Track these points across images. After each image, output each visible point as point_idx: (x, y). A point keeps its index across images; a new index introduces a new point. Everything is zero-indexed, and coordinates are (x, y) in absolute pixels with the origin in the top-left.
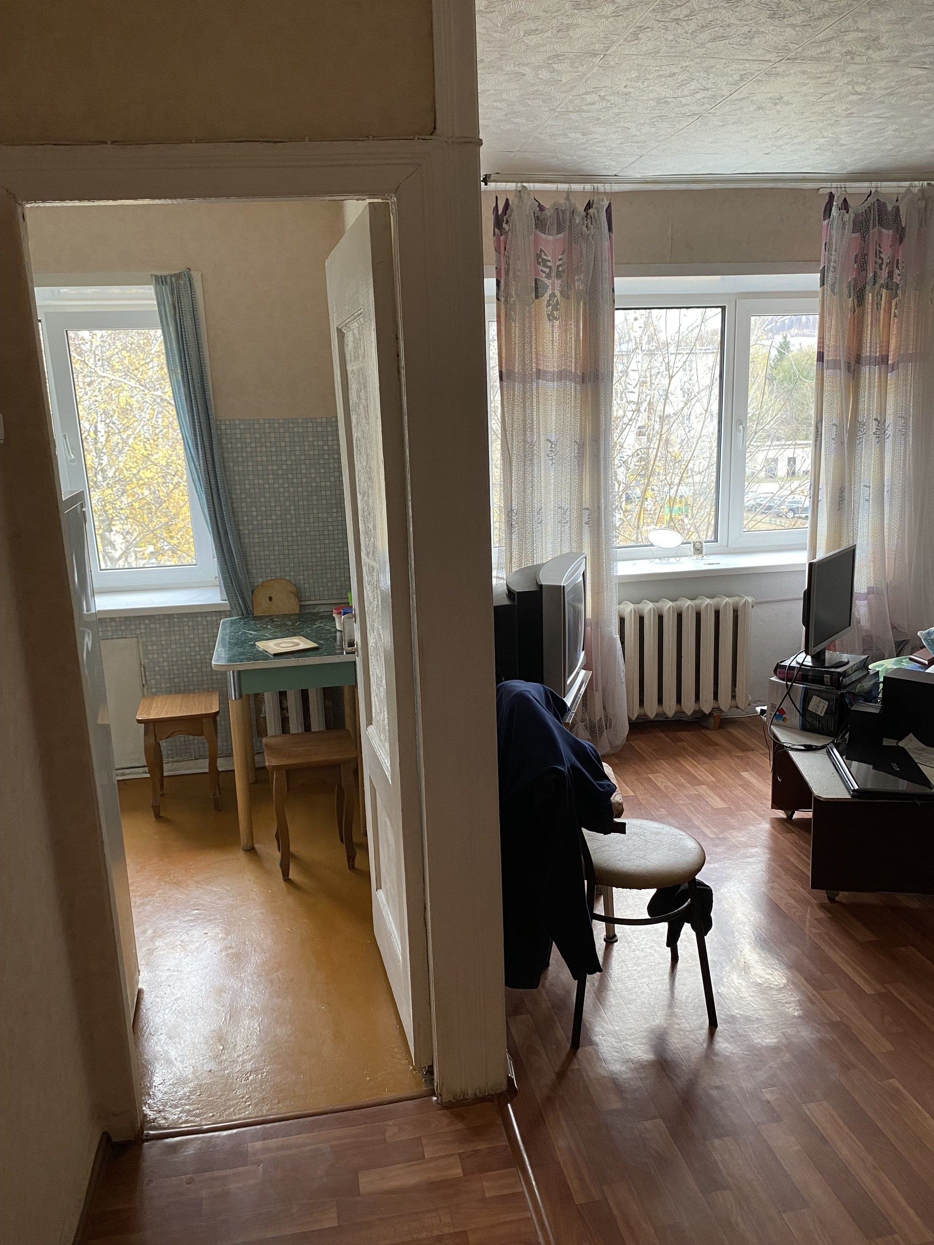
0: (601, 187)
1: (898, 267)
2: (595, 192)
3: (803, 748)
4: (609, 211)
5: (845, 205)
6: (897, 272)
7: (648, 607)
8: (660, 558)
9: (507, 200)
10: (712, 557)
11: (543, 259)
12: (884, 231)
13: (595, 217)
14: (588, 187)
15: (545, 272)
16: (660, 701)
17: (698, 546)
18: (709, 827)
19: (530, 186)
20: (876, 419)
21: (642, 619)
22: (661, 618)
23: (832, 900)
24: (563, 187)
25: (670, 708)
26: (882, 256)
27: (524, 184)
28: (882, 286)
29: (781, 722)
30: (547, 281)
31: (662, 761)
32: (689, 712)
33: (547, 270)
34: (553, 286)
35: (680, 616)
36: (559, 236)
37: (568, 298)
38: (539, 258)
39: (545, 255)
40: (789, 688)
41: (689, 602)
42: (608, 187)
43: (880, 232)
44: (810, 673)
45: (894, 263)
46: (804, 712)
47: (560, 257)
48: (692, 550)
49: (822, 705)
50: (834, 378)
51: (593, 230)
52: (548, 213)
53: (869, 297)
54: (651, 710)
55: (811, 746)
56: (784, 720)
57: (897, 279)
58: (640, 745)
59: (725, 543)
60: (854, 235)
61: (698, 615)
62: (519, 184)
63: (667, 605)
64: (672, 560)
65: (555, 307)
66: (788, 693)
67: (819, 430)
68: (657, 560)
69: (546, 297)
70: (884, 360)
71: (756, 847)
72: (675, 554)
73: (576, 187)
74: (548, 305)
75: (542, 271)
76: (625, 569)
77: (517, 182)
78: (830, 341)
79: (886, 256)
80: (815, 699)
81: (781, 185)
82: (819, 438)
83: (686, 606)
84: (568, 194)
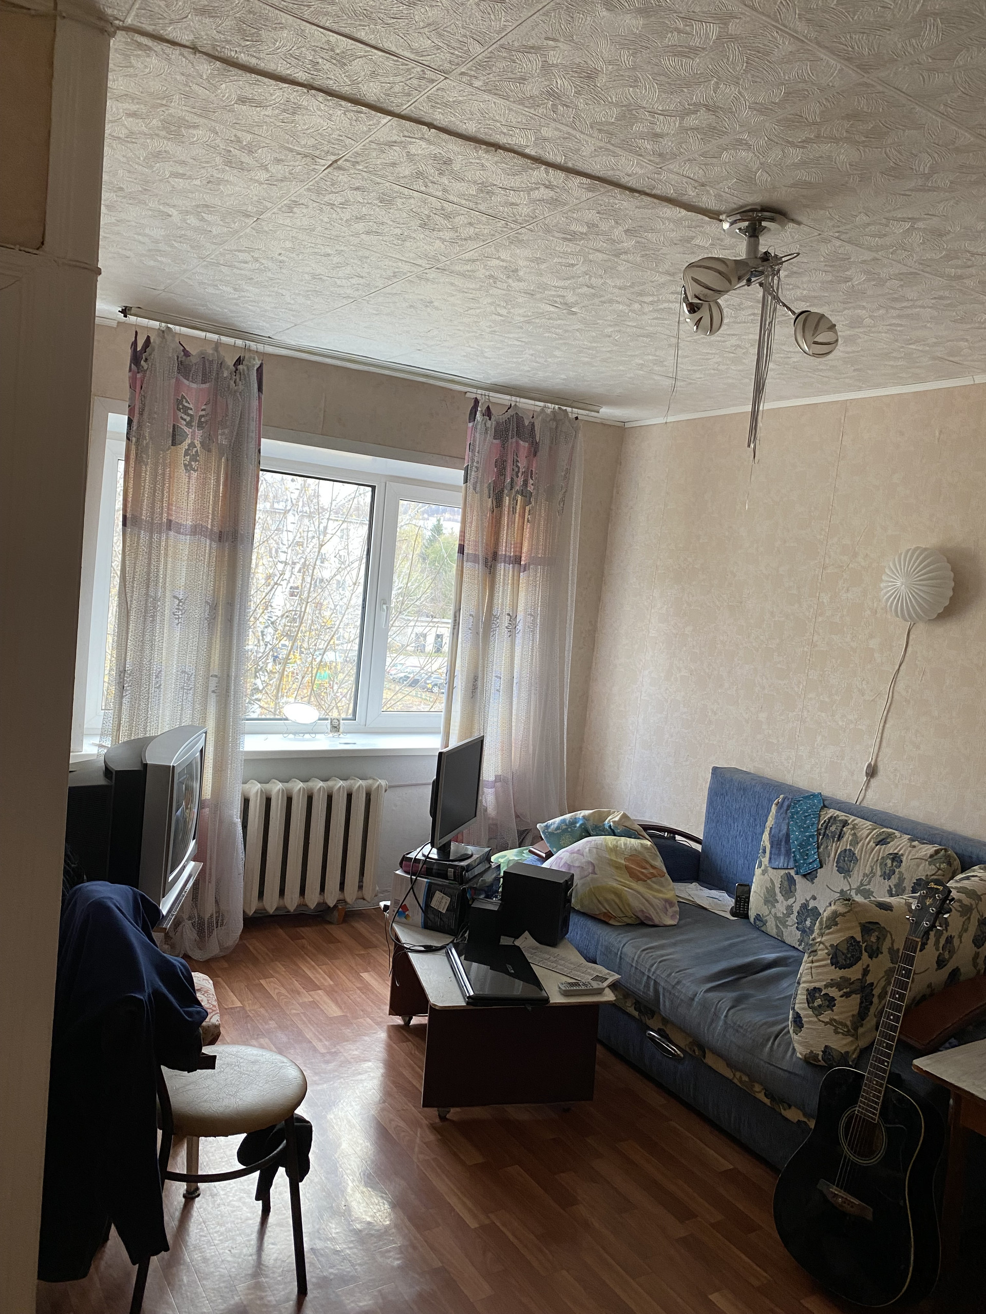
0: (253, 345)
1: (531, 477)
2: (247, 349)
3: (423, 949)
4: (260, 370)
5: (488, 413)
6: (531, 482)
7: (276, 787)
8: (295, 734)
9: (148, 337)
10: (348, 735)
11: (184, 406)
12: (521, 443)
13: (244, 374)
14: (239, 342)
15: (185, 420)
16: (282, 892)
17: (336, 723)
18: (320, 1040)
19: (177, 329)
20: (509, 615)
21: (268, 800)
22: (289, 800)
23: (443, 1118)
24: (215, 337)
25: (292, 901)
26: (519, 465)
27: (169, 325)
28: (517, 492)
29: (404, 920)
30: (186, 429)
31: (277, 963)
32: (312, 905)
33: (188, 419)
34: (193, 436)
35: (310, 798)
36: (204, 386)
37: (209, 451)
38: (179, 404)
39: (187, 402)
40: (413, 882)
41: (321, 784)
42: (260, 347)
43: (517, 443)
44: (435, 867)
45: (528, 474)
46: (427, 908)
47: (203, 407)
48: (329, 727)
49: (444, 901)
50: (473, 571)
51: (241, 387)
52: (194, 360)
53: (507, 500)
54: (271, 904)
55: (431, 946)
56: (406, 917)
57: (530, 488)
58: (255, 945)
59: (363, 722)
60: (495, 441)
61: (330, 798)
62: (163, 324)
63: (297, 786)
64: (307, 736)
65: (194, 458)
66: (412, 888)
67: (457, 619)
68: (291, 736)
69: (185, 445)
70: (517, 560)
71: (369, 1061)
72: (311, 730)
73: (224, 339)
74: (186, 454)
75: (182, 418)
76: (253, 743)
77: (161, 321)
78: (471, 537)
79: (522, 464)
80: (438, 895)
81: (431, 382)
82: (457, 627)
83: (318, 787)
84: (218, 344)
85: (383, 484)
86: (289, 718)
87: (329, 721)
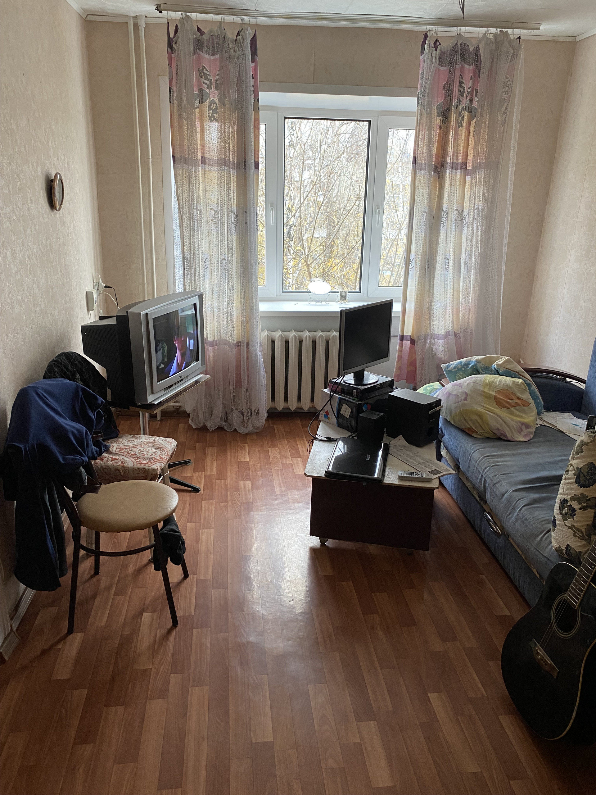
0: (247, 19)
1: (476, 96)
2: (242, 24)
3: (325, 439)
4: (254, 40)
5: (436, 44)
6: (476, 99)
8: (316, 301)
9: (177, 25)
10: (351, 303)
11: (204, 73)
12: (467, 66)
13: (240, 43)
14: (237, 19)
15: (206, 84)
17: (343, 294)
19: (194, 15)
20: (457, 210)
23: (323, 544)
24: (218, 18)
26: (464, 85)
27: (188, 14)
28: (463, 109)
29: (327, 420)
30: (207, 91)
33: (208, 82)
34: (213, 95)
36: (213, 57)
37: (224, 105)
38: (201, 73)
39: (207, 70)
42: (252, 20)
43: (462, 67)
44: (346, 388)
45: (473, 92)
46: (339, 416)
47: (218, 73)
48: (339, 297)
49: (348, 410)
50: (423, 176)
51: (237, 53)
52: (205, 37)
53: (453, 117)
54: (280, 405)
55: (330, 438)
56: (328, 418)
57: (475, 104)
59: (365, 294)
60: (442, 68)
62: (183, 13)
64: (323, 303)
65: (215, 111)
66: (330, 400)
67: (412, 215)
68: (314, 303)
69: (207, 104)
70: (464, 166)
72: (327, 299)
73: (228, 18)
74: (210, 108)
75: (204, 82)
77: (182, 12)
78: (423, 149)
79: (468, 84)
80: (345, 406)
82: (411, 221)
84: (221, 24)
85: (376, 118)
86: (311, 291)
87: (340, 293)
